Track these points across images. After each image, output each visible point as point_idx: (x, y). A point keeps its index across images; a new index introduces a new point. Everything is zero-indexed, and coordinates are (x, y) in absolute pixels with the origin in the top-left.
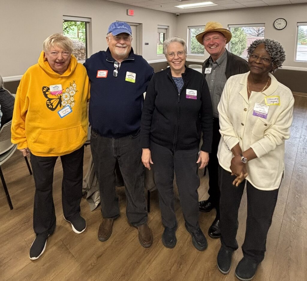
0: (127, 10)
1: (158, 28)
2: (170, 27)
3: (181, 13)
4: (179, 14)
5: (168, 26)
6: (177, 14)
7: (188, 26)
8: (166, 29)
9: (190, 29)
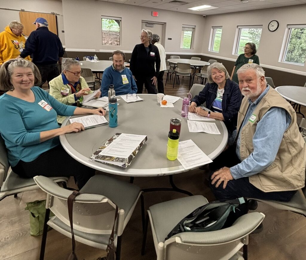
0: (152, 12)
1: (183, 27)
2: (196, 26)
3: (207, 15)
4: (205, 16)
5: (195, 26)
6: (203, 16)
7: (213, 27)
8: (194, 28)
9: (214, 29)
